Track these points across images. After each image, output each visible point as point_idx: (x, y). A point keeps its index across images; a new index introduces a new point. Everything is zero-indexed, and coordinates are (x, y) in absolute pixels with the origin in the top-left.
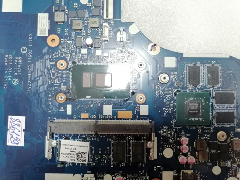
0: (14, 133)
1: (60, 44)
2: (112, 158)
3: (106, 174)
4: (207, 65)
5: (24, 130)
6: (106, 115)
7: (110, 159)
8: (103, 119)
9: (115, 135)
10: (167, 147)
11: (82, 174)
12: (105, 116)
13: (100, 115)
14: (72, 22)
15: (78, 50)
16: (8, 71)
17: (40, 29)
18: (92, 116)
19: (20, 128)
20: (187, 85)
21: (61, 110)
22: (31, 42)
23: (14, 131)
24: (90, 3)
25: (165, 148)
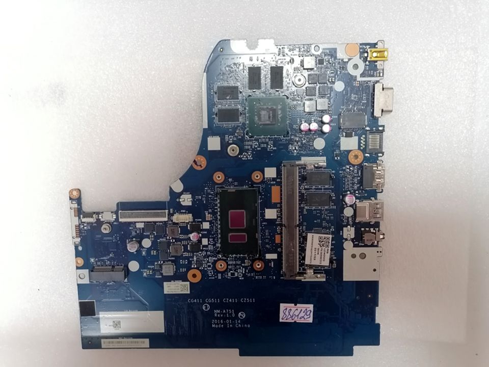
0: (298, 315)
1: (197, 268)
2: (326, 207)
3: (343, 213)
4: (216, 100)
5: (296, 305)
6: (277, 215)
7: (326, 210)
8: (281, 219)
9: (300, 204)
10: (313, 146)
11: (344, 241)
12: (278, 217)
13: (277, 223)
14: (172, 257)
15: (204, 249)
16: (230, 324)
17: (182, 291)
18: (278, 231)
19: (293, 309)
20: (240, 123)
21: (272, 265)
22: (197, 300)
23: (296, 315)
24: (150, 236)
25: (314, 148)
